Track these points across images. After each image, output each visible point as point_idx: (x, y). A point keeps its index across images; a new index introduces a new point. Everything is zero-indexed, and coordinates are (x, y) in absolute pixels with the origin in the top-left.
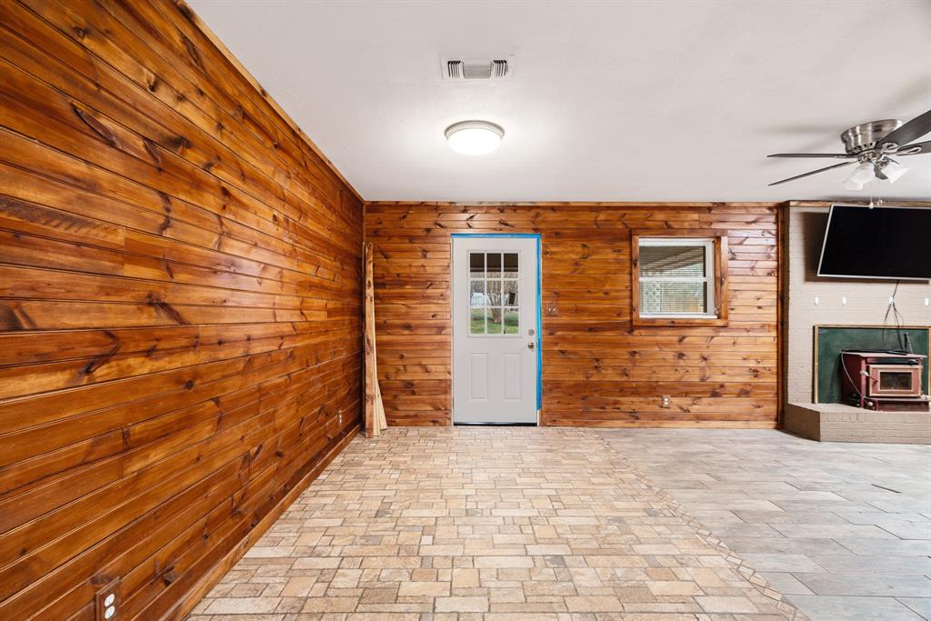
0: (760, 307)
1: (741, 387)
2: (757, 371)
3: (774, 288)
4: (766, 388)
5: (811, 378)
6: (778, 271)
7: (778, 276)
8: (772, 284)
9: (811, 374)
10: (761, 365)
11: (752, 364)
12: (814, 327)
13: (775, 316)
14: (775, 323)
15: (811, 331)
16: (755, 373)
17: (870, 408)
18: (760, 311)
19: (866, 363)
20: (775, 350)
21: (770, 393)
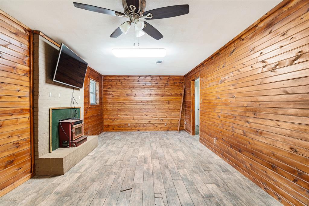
0: (20, 97)
1: (7, 160)
2: (18, 143)
3: (28, 84)
4: (24, 153)
5: (48, 139)
6: (30, 74)
7: (30, 77)
8: (26, 81)
9: (48, 137)
10: (21, 138)
11: (15, 139)
12: (49, 109)
13: (29, 103)
14: (29, 108)
15: (48, 112)
16: (17, 145)
17: (74, 146)
18: (20, 100)
19: (71, 125)
20: (29, 126)
21: (26, 156)
